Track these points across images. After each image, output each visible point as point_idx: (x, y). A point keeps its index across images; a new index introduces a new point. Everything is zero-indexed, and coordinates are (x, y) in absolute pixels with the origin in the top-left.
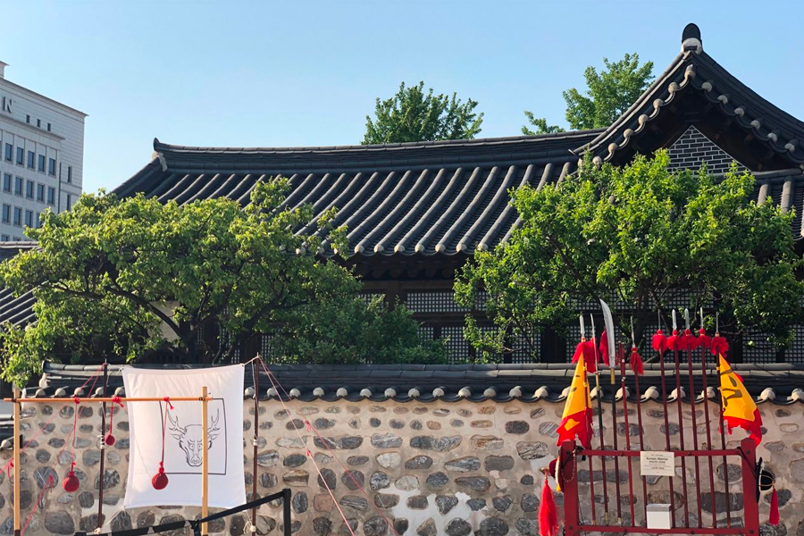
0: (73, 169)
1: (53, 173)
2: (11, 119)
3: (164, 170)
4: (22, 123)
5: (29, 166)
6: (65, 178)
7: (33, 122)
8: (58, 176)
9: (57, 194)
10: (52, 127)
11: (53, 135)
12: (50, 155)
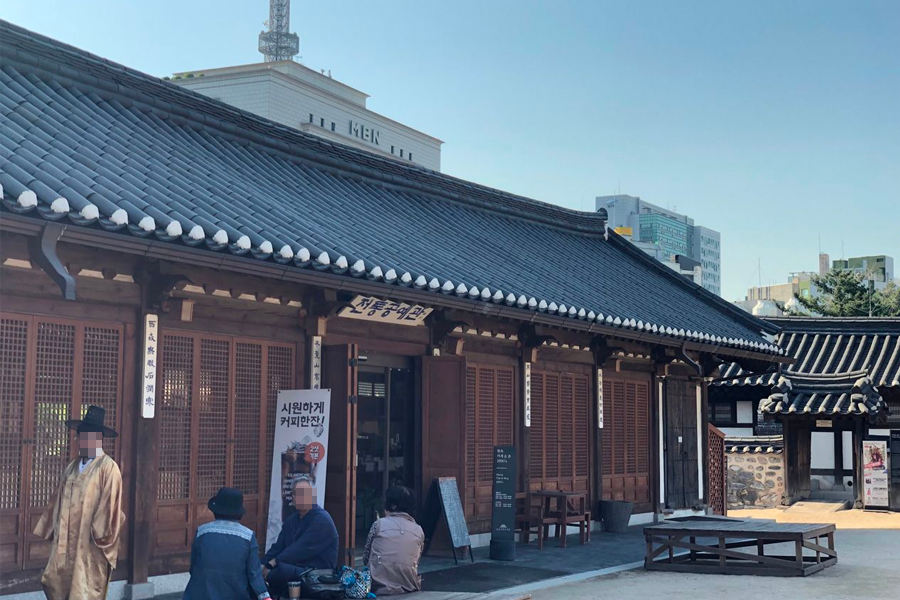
10: (413, 156)
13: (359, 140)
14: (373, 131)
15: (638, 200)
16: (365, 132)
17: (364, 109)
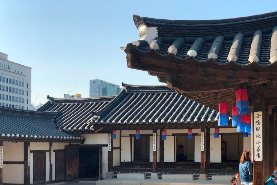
0: (29, 84)
1: (23, 86)
2: (11, 72)
3: (126, 93)
4: (14, 73)
5: (16, 84)
6: (26, 87)
7: (17, 72)
8: (24, 86)
9: (24, 91)
10: (22, 73)
11: (22, 75)
12: (22, 81)
13: (4, 69)
14: (8, 66)
15: (102, 81)
16: (6, 66)
17: (7, 60)
